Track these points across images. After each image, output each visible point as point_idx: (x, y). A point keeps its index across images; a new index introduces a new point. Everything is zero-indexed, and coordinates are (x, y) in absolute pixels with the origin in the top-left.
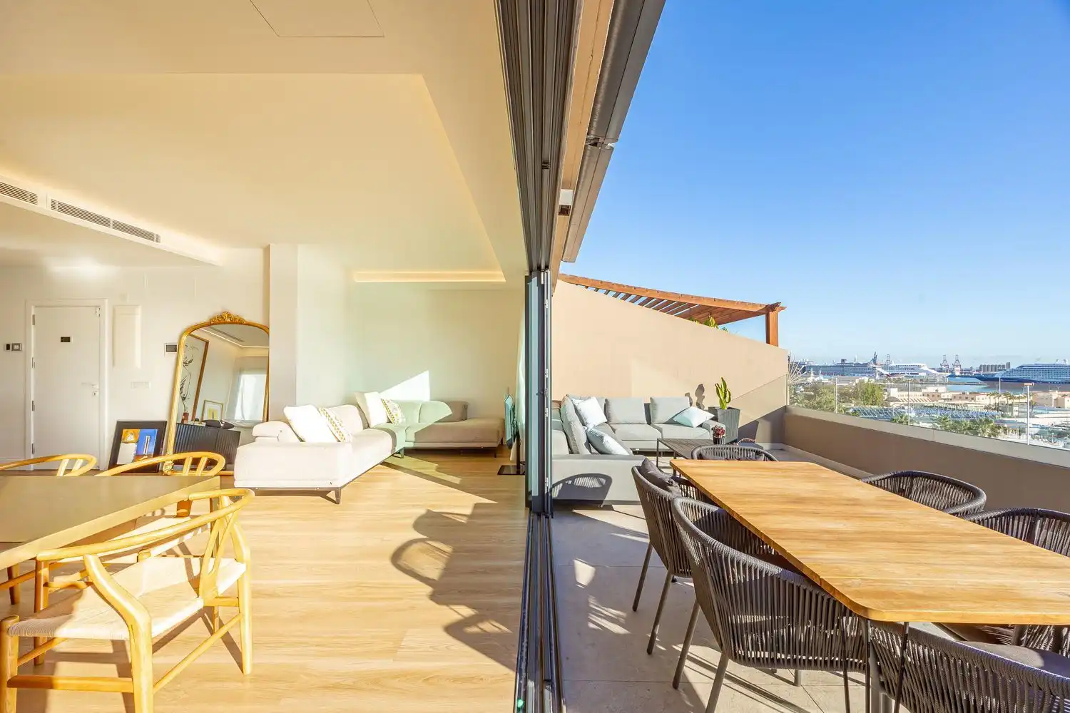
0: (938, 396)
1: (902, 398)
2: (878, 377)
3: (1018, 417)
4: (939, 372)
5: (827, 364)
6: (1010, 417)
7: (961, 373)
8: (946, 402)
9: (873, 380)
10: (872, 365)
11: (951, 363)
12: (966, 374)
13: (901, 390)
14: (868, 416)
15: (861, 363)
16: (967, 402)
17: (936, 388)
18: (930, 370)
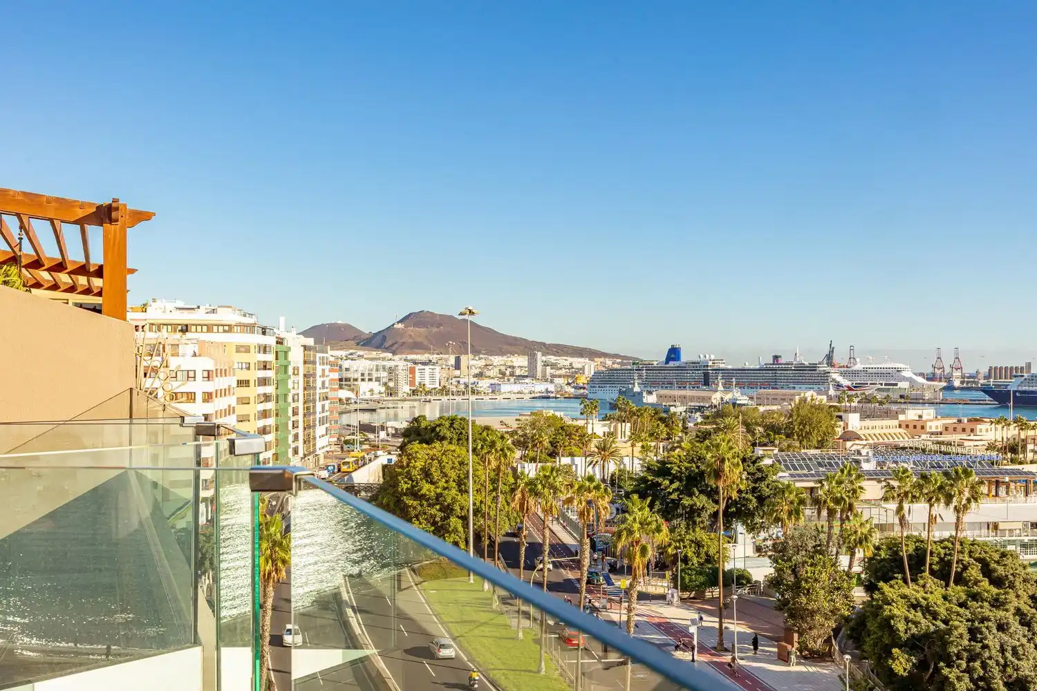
0: (923, 427)
1: (867, 432)
2: (832, 392)
3: (1032, 462)
4: (928, 379)
5: (748, 366)
6: (1021, 463)
7: (962, 382)
8: (934, 438)
9: (824, 398)
10: (824, 368)
11: (947, 362)
12: (969, 384)
13: (865, 416)
14: (800, 472)
15: (806, 363)
16: (964, 436)
17: (920, 412)
18: (914, 377)
